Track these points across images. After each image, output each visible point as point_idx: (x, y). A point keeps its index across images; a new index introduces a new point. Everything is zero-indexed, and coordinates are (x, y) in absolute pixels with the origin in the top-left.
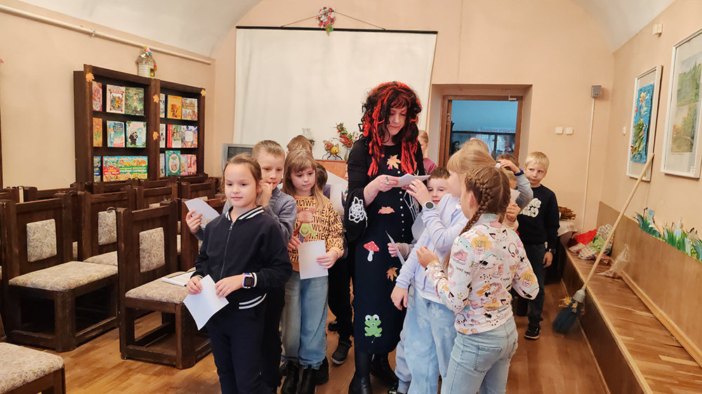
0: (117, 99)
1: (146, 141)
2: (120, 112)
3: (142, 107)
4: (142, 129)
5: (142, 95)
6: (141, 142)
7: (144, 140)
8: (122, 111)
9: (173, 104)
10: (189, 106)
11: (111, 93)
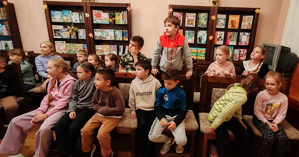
0: (191, 20)
1: (207, 41)
2: (192, 26)
3: (206, 23)
4: (205, 34)
5: (206, 17)
6: (204, 41)
7: (205, 40)
8: (193, 25)
9: (232, 20)
10: (247, 21)
11: (188, 17)
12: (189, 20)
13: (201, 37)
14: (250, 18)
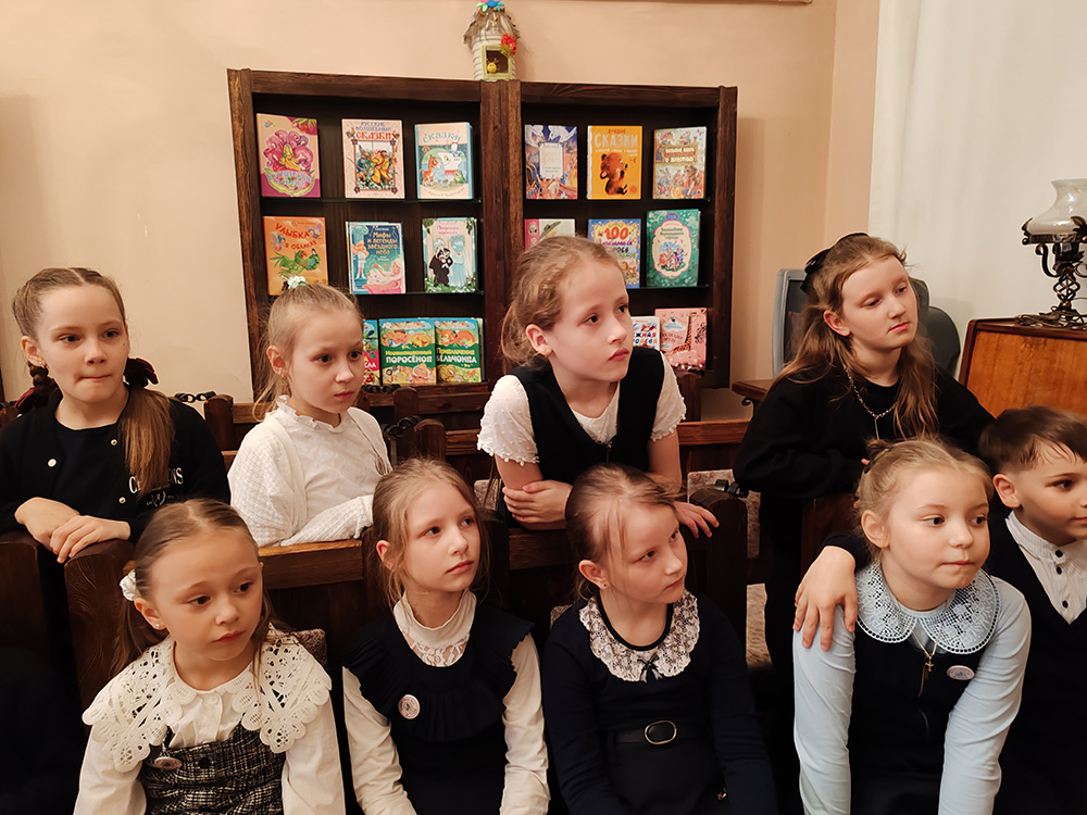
0: (376, 158)
1: (477, 275)
2: (389, 195)
4: (461, 238)
6: (462, 276)
7: (471, 270)
8: (394, 190)
9: (607, 151)
10: (676, 155)
11: (355, 142)
12: (367, 157)
13: (444, 255)
14: (691, 138)
